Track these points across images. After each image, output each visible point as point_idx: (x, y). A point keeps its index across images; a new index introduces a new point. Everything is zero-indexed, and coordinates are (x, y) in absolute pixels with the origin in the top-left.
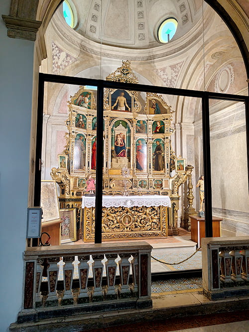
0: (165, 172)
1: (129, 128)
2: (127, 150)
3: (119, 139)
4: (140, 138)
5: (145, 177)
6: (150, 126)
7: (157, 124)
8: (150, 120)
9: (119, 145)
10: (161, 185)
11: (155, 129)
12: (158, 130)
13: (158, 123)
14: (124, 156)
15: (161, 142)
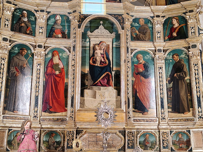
0: (194, 115)
1: (117, 31)
2: (113, 73)
3: (99, 52)
4: (139, 49)
5: (152, 127)
6: (159, 27)
7: (172, 23)
8: (158, 16)
9: (98, 64)
10: (188, 143)
11: (168, 32)
12: (175, 34)
13: (175, 22)
14: (108, 84)
15: (183, 56)
